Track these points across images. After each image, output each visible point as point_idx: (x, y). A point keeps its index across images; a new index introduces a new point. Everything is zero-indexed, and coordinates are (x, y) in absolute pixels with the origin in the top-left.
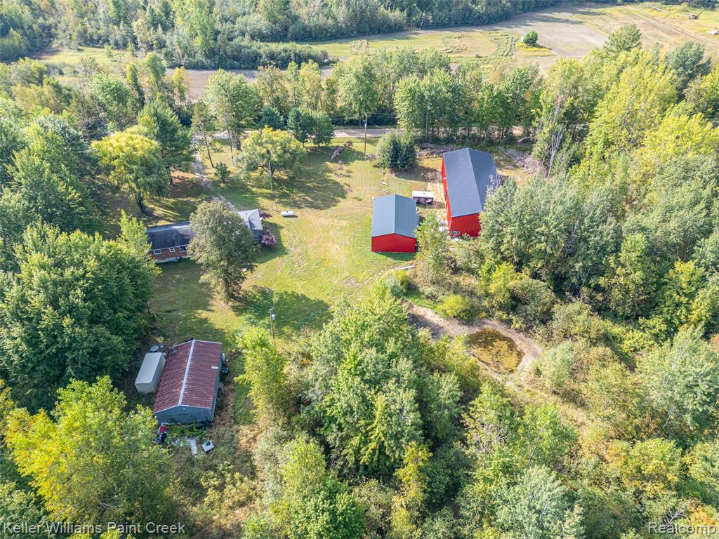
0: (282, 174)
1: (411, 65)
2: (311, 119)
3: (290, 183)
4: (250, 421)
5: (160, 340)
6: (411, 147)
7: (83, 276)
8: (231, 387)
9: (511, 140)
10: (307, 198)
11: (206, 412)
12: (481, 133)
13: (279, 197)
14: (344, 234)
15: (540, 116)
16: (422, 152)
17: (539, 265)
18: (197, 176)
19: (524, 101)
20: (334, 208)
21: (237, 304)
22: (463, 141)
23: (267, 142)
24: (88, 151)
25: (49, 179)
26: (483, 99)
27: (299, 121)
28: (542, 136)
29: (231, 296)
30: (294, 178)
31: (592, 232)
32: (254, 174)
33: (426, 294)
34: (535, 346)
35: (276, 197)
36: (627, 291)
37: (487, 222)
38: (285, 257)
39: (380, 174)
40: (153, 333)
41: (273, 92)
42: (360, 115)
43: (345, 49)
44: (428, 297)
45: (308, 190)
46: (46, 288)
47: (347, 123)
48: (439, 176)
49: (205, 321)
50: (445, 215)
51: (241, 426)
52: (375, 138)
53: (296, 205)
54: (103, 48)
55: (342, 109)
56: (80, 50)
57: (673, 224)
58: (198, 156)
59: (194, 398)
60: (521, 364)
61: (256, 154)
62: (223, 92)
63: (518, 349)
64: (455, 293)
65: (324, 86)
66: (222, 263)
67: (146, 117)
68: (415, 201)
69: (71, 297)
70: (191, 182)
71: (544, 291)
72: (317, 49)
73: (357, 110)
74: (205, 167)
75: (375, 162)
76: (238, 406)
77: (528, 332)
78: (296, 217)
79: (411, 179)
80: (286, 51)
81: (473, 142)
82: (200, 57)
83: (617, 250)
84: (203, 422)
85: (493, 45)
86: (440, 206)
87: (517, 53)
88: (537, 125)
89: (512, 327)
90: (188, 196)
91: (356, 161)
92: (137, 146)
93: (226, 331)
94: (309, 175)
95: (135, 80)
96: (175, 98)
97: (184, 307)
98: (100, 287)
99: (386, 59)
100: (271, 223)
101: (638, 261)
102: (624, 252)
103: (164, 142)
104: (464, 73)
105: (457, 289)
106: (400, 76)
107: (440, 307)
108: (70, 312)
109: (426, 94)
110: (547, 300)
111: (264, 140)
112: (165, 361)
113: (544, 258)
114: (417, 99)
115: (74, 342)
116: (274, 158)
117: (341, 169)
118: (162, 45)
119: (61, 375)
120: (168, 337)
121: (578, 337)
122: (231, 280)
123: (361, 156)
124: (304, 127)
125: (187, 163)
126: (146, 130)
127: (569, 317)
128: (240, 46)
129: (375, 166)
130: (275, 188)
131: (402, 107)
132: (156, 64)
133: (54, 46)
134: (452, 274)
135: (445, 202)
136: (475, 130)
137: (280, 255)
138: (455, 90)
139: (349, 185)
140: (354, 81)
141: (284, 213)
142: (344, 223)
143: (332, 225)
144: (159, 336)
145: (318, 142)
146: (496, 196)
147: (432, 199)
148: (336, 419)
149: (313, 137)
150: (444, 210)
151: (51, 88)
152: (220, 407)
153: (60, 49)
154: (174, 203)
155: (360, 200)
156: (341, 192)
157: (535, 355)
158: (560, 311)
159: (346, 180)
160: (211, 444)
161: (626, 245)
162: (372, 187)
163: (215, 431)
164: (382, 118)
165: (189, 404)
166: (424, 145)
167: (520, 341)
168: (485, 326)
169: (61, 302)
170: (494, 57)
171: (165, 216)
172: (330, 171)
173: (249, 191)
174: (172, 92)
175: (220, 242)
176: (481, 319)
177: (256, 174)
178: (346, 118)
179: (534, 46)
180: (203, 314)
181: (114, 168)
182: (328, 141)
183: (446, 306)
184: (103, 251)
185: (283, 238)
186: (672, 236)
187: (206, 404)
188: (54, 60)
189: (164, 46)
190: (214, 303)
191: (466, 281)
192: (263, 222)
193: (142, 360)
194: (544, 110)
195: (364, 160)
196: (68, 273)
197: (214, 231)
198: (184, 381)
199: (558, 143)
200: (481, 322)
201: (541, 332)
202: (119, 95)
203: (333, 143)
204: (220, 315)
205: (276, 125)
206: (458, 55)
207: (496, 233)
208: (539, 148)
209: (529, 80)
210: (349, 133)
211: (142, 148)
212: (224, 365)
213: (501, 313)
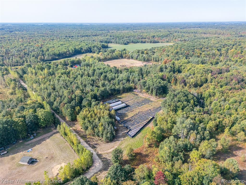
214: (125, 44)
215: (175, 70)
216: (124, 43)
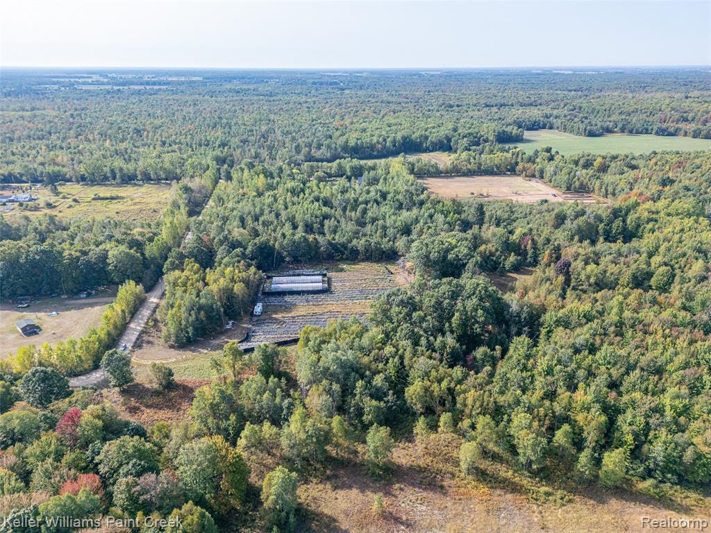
214: (591, 134)
215: (614, 232)
216: (585, 130)
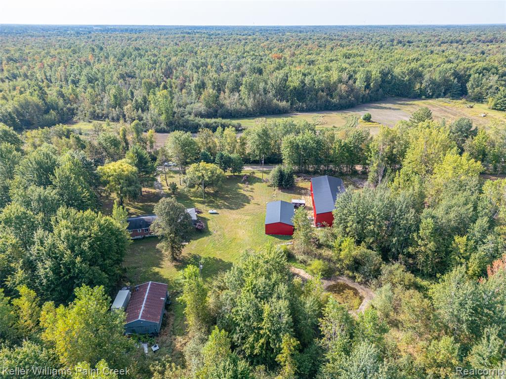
0: (210, 190)
1: (291, 129)
2: (230, 158)
3: (215, 195)
4: (184, 334)
5: (128, 284)
6: (291, 174)
7: (90, 236)
8: (172, 312)
9: (355, 173)
10: (225, 203)
11: (155, 325)
12: (336, 169)
13: (207, 203)
14: (248, 224)
15: (371, 157)
16: (299, 179)
17: (371, 241)
18: (157, 191)
19: (361, 150)
20: (242, 209)
21: (178, 264)
22: (324, 173)
23: (202, 170)
24: (95, 172)
25: (73, 183)
26: (335, 148)
27: (222, 159)
28: (372, 169)
29: (174, 259)
30: (218, 191)
31: (402, 219)
32: (192, 190)
33: (300, 260)
34: (371, 293)
35: (206, 203)
36: (427, 256)
37: (337, 214)
38: (210, 236)
39: (272, 190)
40: (124, 280)
41: (207, 144)
42: (260, 157)
43: (252, 122)
44: (301, 262)
45: (226, 199)
46: (68, 240)
47: (252, 162)
48: (309, 192)
49: (157, 273)
50: (313, 214)
51: (177, 336)
52: (269, 170)
53: (218, 207)
54: (105, 121)
55: (249, 154)
56: (90, 122)
57: (452, 215)
58: (159, 179)
59: (149, 316)
60: (362, 304)
61: (195, 176)
62: (177, 141)
63: (360, 295)
64: (319, 259)
65: (239, 141)
66: (171, 235)
67: (131, 154)
68: (294, 205)
69: (82, 246)
70: (153, 194)
71: (375, 257)
72: (235, 122)
73: (258, 154)
74: (162, 186)
75: (268, 184)
76: (176, 324)
77: (367, 284)
78: (218, 214)
79: (291, 193)
80: (216, 123)
81: (331, 173)
82: (163, 126)
83: (418, 229)
84: (152, 333)
85: (344, 121)
86: (310, 209)
87: (359, 126)
88: (369, 162)
89: (356, 281)
90: (151, 202)
91: (257, 183)
92: (125, 169)
93: (170, 280)
94: (227, 191)
95: (124, 135)
96: (147, 147)
97: (144, 265)
98: (98, 243)
99: (277, 126)
100: (202, 217)
101: (432, 236)
102: (421, 229)
103: (139, 169)
104: (324, 134)
105: (320, 257)
106: (285, 134)
107: (308, 268)
108: (81, 254)
109: (300, 144)
110: (377, 262)
111: (200, 169)
112: (130, 296)
113: (374, 237)
114: (295, 147)
115: (80, 273)
116: (206, 179)
117: (247, 187)
118: (140, 119)
119: (68, 296)
120: (134, 282)
121: (397, 285)
122: (175, 248)
123: (259, 180)
124: (225, 163)
125: (152, 182)
126: (130, 161)
127: (391, 272)
128: (188, 120)
129: (269, 186)
130: (205, 197)
131: (285, 152)
132: (138, 127)
133: (74, 120)
134: (317, 248)
135: (313, 207)
136: (331, 166)
137: (207, 236)
138: (318, 142)
139: (252, 196)
140: (257, 137)
141: (210, 211)
142: (248, 218)
143: (241, 219)
144: (128, 282)
145: (234, 172)
146: (341, 198)
147: (304, 204)
148: (240, 324)
149: (231, 169)
150: (312, 211)
151: (75, 139)
152: (164, 324)
153: (78, 121)
154: (142, 206)
155: (259, 205)
156: (247, 200)
157: (371, 298)
158: (385, 268)
159: (251, 194)
160: (157, 346)
161: (422, 226)
162: (267, 198)
163: (160, 339)
164: (273, 159)
165: (145, 319)
166: (300, 174)
167: (361, 290)
168: (339, 281)
169: (76, 247)
170: (343, 127)
171: (136, 213)
172: (241, 188)
173: (189, 199)
174: (146, 143)
175: (171, 221)
176: (335, 276)
177: (194, 190)
178: (252, 159)
179: (369, 122)
180: (156, 270)
181: (109, 182)
182: (240, 171)
183: (312, 267)
184: (102, 222)
185: (209, 226)
186: (453, 222)
187: (156, 320)
188: (75, 127)
189: (142, 120)
190: (163, 263)
191: (326, 252)
192: (197, 216)
193: (116, 296)
194: (373, 153)
195: (262, 182)
196: (81, 233)
197: (168, 214)
198: (143, 305)
199: (382, 172)
200: (336, 279)
201: (374, 283)
202: (115, 143)
203: (243, 173)
204: (167, 270)
205: (208, 161)
206: (322, 126)
207: (344, 221)
208: (371, 176)
209: (363, 137)
210: (253, 168)
211: (127, 170)
212: (168, 299)
213: (348, 272)
